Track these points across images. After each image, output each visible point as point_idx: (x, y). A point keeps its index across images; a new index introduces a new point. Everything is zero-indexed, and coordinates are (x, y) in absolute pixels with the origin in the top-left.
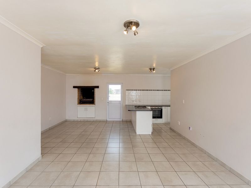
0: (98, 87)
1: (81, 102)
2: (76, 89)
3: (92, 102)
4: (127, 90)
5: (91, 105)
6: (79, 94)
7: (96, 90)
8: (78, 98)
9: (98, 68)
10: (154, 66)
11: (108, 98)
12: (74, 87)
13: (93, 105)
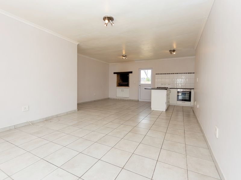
0: (131, 72)
1: (119, 85)
2: (116, 75)
3: (127, 85)
4: (156, 74)
5: (126, 87)
6: (118, 78)
7: (130, 74)
8: (117, 82)
9: (126, 56)
10: (175, 47)
11: (140, 82)
12: (114, 73)
13: (128, 87)
